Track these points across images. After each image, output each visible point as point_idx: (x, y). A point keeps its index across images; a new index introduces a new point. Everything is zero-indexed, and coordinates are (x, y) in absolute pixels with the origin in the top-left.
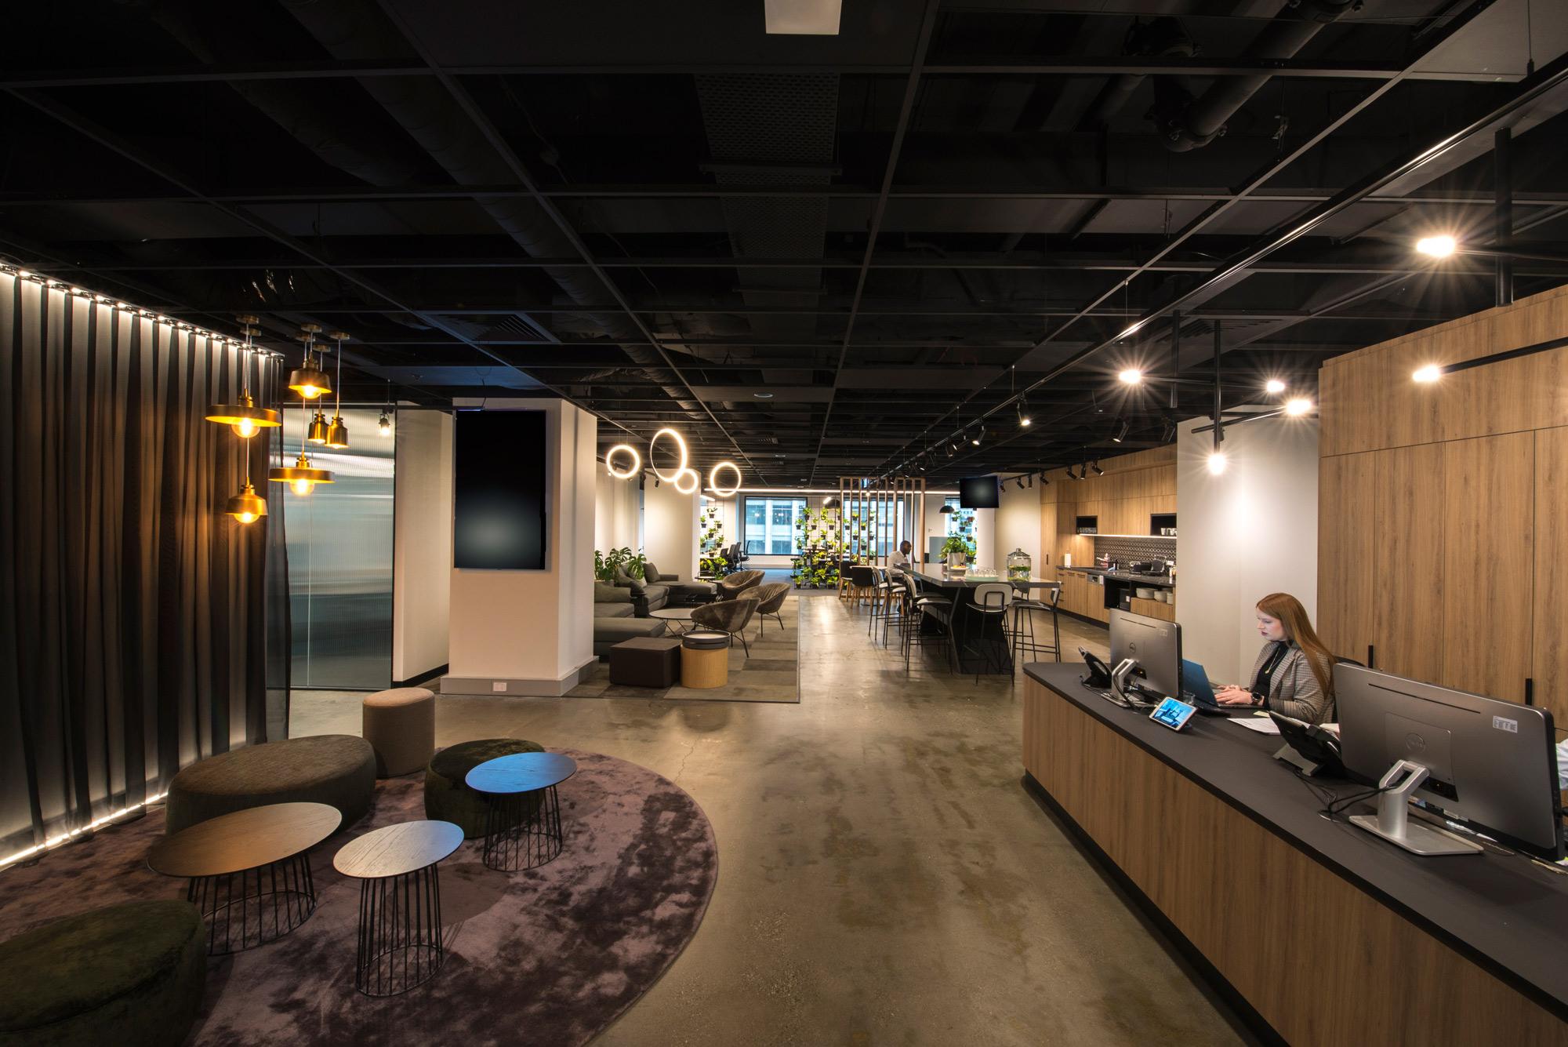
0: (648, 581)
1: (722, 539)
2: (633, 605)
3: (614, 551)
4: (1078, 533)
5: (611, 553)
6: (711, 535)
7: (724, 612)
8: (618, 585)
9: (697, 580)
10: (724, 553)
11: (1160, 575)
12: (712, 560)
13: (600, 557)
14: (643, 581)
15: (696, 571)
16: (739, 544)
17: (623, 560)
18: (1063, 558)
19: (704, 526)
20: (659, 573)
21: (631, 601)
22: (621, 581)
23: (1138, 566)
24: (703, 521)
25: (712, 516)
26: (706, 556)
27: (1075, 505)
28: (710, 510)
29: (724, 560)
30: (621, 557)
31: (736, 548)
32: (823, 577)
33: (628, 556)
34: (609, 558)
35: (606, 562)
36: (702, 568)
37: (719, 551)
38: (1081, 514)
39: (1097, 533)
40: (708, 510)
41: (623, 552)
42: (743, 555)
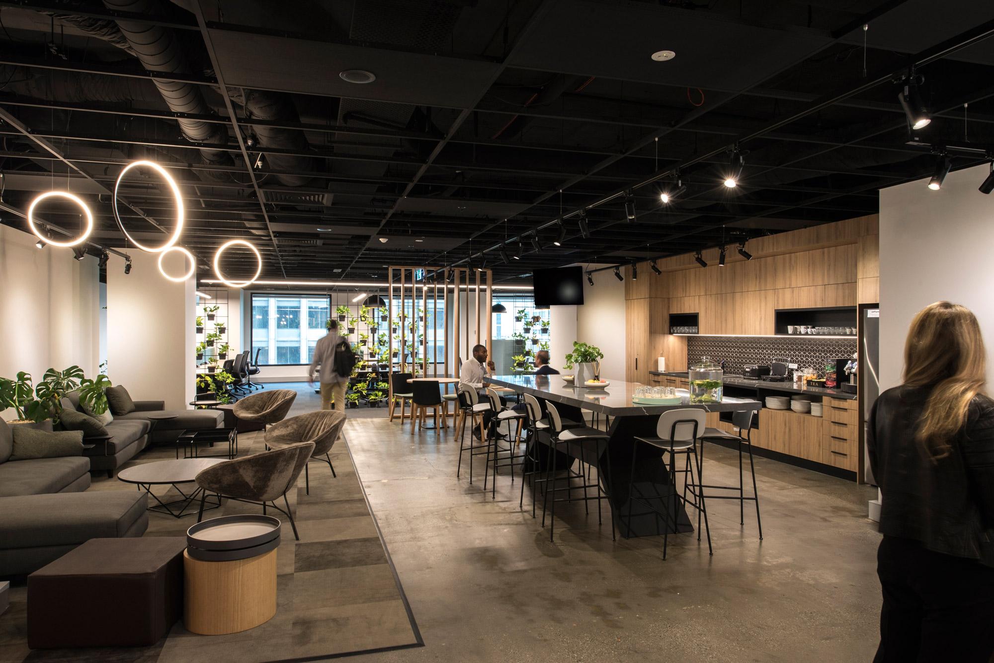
0: (114, 413)
1: (226, 347)
2: (87, 459)
3: (51, 372)
4: (671, 333)
5: (46, 376)
6: (210, 343)
7: (257, 471)
8: (61, 426)
9: (193, 407)
10: (229, 367)
11: (782, 380)
12: (213, 377)
13: (28, 382)
14: (108, 416)
15: (191, 394)
16: (246, 353)
17: (68, 386)
18: (656, 362)
19: (200, 330)
20: (133, 400)
21: (85, 453)
22: (67, 419)
23: (756, 369)
24: (199, 324)
25: (211, 317)
26: (204, 370)
27: (668, 301)
28: (208, 309)
29: (229, 375)
30: (65, 382)
31: (242, 358)
32: (364, 392)
33: (78, 381)
34: (45, 384)
35: (38, 391)
36: (199, 389)
37: (221, 363)
38: (676, 310)
39: (698, 333)
40: (205, 309)
41: (68, 373)
42: (251, 368)
